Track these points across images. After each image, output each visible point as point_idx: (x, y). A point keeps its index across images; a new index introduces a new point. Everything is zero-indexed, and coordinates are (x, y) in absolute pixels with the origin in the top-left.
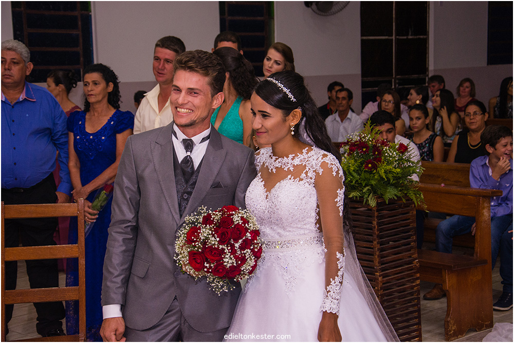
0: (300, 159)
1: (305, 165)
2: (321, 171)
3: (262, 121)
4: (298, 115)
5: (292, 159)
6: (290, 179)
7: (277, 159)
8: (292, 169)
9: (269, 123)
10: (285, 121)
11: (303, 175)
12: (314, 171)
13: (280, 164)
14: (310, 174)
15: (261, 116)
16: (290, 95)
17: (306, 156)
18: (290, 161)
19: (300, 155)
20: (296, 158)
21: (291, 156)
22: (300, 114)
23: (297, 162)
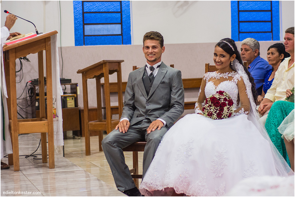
1: (233, 77)
2: (240, 79)
5: (228, 74)
7: (220, 74)
8: (227, 78)
11: (233, 81)
12: (237, 79)
14: (235, 80)
17: (234, 74)
19: (231, 73)
20: (229, 74)
21: (227, 73)
22: (235, 56)
23: (230, 75)
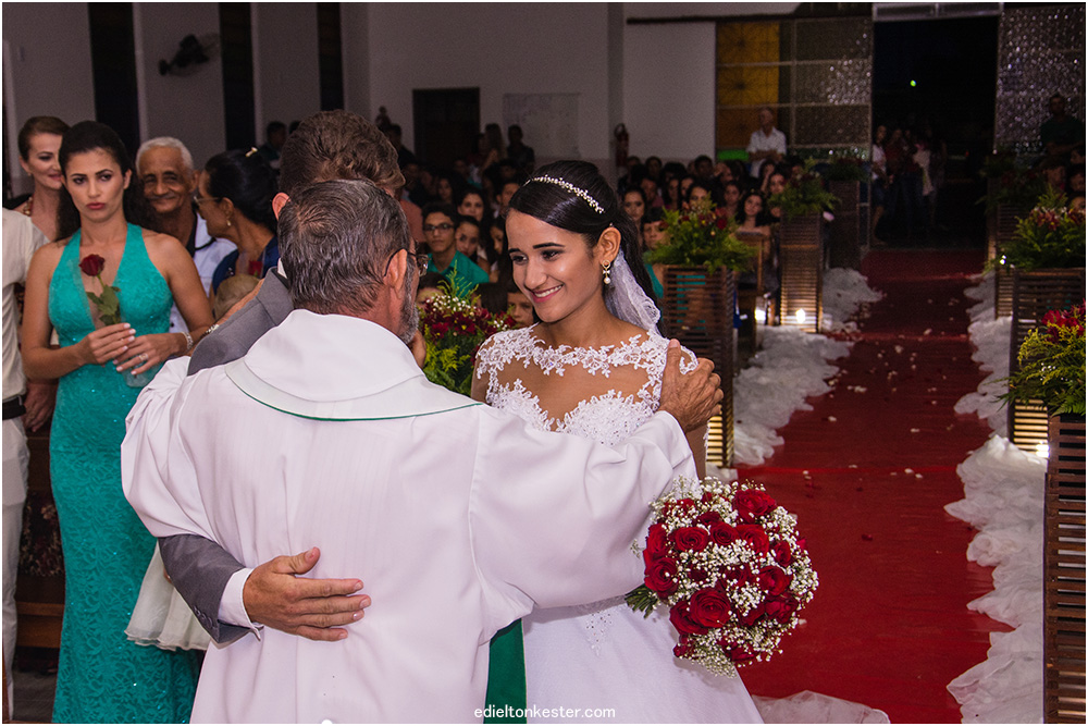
0: (625, 353)
3: (545, 266)
4: (614, 241)
5: (609, 353)
6: (615, 396)
7: (568, 350)
8: (608, 374)
9: (562, 267)
10: (591, 256)
13: (577, 359)
15: (541, 257)
16: (592, 202)
17: (637, 350)
18: (603, 357)
19: (625, 346)
20: (617, 351)
21: (605, 347)
22: (616, 237)
23: (618, 358)
